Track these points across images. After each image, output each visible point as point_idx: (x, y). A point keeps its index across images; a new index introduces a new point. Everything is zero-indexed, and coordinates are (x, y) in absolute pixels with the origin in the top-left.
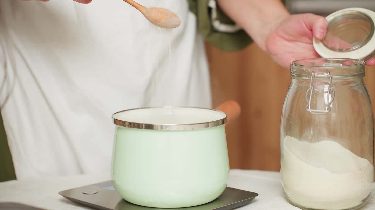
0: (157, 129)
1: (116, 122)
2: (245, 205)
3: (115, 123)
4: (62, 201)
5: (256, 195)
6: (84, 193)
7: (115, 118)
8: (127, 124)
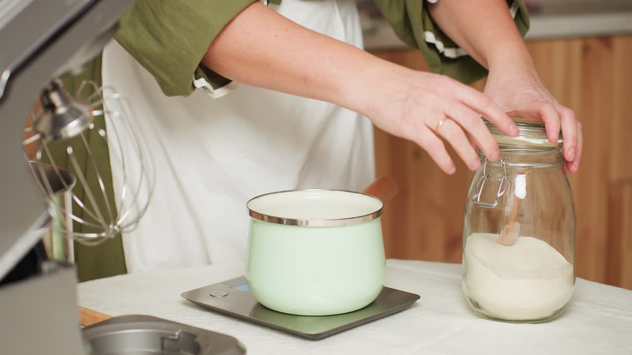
0: (301, 225)
1: (252, 213)
2: (404, 310)
3: (251, 215)
4: (185, 304)
5: (418, 297)
6: (211, 295)
7: (251, 209)
8: (266, 218)
